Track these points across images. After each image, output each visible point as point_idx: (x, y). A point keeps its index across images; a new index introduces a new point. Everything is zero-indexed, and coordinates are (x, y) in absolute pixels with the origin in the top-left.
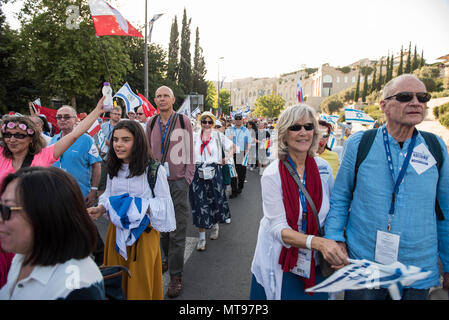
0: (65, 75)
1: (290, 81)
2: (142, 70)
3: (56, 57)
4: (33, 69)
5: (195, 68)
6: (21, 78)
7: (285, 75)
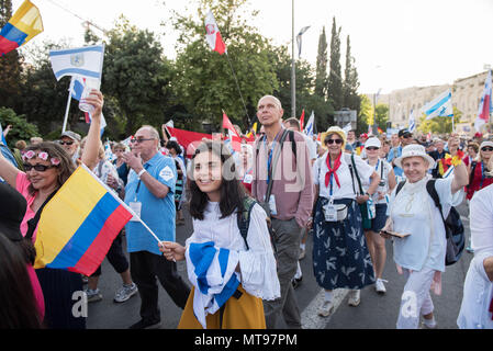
0: (215, 99)
1: (467, 87)
2: (288, 88)
3: (207, 81)
4: (187, 94)
5: (347, 80)
6: (176, 103)
7: (461, 80)
